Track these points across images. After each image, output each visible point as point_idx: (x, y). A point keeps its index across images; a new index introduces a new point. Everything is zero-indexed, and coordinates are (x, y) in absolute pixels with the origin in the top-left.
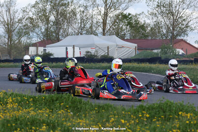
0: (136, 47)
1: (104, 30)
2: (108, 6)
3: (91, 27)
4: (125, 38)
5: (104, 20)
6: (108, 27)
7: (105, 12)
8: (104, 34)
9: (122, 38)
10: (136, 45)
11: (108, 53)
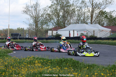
0: (110, 31)
1: (91, 21)
2: (94, 7)
3: (84, 19)
4: (104, 26)
5: (91, 15)
6: (94, 19)
7: (92, 11)
8: (91, 23)
9: (102, 25)
10: (110, 30)
11: (94, 34)
